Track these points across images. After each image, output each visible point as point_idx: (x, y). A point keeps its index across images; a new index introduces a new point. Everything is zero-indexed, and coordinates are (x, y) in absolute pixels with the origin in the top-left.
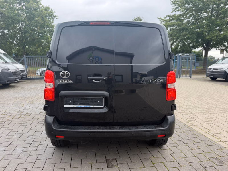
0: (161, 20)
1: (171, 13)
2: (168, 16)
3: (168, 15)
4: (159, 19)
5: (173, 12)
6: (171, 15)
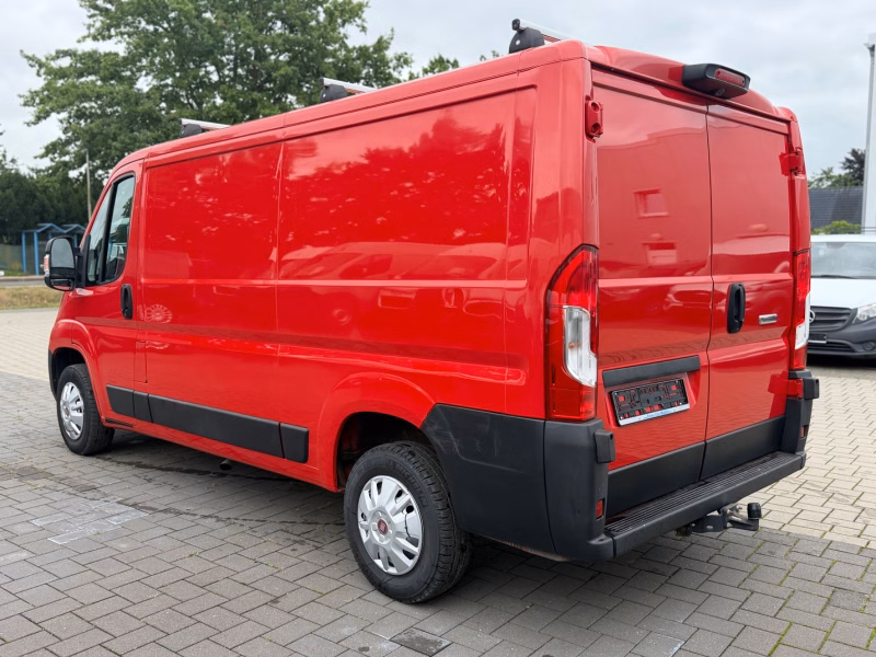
0: (37, 67)
1: (79, 41)
2: (66, 53)
3: (66, 48)
4: (25, 60)
5: (84, 38)
6: (80, 52)
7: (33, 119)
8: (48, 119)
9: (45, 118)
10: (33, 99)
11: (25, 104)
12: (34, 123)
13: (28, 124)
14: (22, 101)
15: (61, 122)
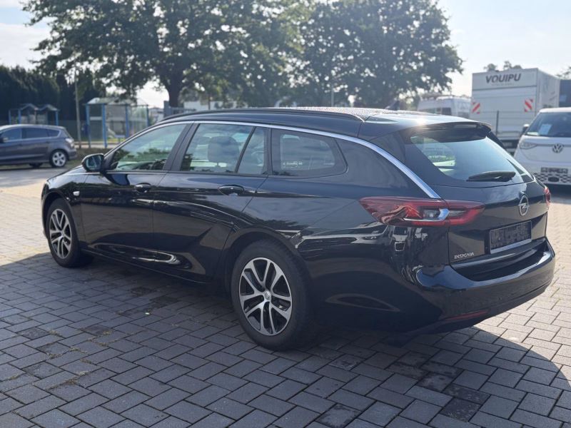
7: (30, 22)
8: (41, 22)
9: (38, 21)
10: (30, 6)
11: (24, 9)
12: (30, 25)
13: (26, 24)
14: (22, 6)
15: (48, 24)
